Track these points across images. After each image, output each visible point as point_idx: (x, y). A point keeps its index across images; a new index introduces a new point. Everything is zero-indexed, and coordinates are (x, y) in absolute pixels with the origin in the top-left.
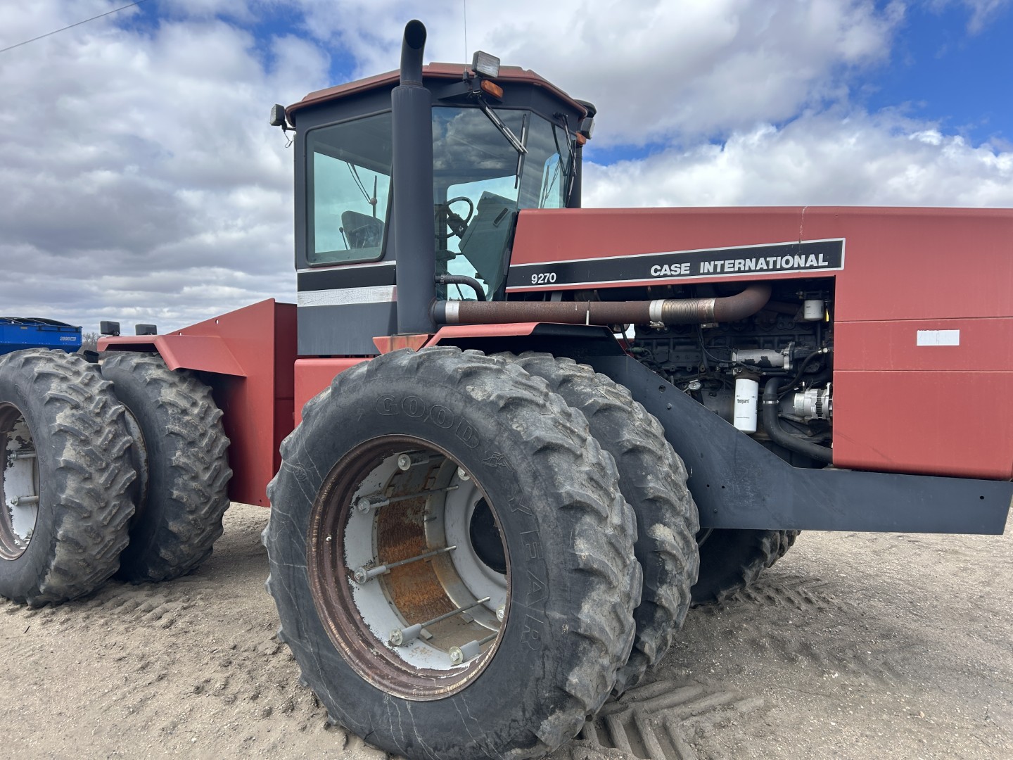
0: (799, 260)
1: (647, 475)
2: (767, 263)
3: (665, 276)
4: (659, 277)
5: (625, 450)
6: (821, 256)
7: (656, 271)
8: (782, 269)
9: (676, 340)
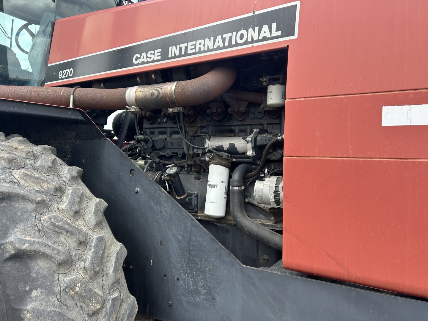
0: (253, 34)
1: (31, 290)
2: (224, 40)
3: (143, 63)
4: (139, 64)
5: (7, 255)
6: (274, 25)
7: (137, 59)
8: (237, 44)
9: (172, 129)
